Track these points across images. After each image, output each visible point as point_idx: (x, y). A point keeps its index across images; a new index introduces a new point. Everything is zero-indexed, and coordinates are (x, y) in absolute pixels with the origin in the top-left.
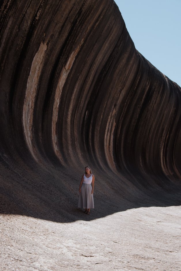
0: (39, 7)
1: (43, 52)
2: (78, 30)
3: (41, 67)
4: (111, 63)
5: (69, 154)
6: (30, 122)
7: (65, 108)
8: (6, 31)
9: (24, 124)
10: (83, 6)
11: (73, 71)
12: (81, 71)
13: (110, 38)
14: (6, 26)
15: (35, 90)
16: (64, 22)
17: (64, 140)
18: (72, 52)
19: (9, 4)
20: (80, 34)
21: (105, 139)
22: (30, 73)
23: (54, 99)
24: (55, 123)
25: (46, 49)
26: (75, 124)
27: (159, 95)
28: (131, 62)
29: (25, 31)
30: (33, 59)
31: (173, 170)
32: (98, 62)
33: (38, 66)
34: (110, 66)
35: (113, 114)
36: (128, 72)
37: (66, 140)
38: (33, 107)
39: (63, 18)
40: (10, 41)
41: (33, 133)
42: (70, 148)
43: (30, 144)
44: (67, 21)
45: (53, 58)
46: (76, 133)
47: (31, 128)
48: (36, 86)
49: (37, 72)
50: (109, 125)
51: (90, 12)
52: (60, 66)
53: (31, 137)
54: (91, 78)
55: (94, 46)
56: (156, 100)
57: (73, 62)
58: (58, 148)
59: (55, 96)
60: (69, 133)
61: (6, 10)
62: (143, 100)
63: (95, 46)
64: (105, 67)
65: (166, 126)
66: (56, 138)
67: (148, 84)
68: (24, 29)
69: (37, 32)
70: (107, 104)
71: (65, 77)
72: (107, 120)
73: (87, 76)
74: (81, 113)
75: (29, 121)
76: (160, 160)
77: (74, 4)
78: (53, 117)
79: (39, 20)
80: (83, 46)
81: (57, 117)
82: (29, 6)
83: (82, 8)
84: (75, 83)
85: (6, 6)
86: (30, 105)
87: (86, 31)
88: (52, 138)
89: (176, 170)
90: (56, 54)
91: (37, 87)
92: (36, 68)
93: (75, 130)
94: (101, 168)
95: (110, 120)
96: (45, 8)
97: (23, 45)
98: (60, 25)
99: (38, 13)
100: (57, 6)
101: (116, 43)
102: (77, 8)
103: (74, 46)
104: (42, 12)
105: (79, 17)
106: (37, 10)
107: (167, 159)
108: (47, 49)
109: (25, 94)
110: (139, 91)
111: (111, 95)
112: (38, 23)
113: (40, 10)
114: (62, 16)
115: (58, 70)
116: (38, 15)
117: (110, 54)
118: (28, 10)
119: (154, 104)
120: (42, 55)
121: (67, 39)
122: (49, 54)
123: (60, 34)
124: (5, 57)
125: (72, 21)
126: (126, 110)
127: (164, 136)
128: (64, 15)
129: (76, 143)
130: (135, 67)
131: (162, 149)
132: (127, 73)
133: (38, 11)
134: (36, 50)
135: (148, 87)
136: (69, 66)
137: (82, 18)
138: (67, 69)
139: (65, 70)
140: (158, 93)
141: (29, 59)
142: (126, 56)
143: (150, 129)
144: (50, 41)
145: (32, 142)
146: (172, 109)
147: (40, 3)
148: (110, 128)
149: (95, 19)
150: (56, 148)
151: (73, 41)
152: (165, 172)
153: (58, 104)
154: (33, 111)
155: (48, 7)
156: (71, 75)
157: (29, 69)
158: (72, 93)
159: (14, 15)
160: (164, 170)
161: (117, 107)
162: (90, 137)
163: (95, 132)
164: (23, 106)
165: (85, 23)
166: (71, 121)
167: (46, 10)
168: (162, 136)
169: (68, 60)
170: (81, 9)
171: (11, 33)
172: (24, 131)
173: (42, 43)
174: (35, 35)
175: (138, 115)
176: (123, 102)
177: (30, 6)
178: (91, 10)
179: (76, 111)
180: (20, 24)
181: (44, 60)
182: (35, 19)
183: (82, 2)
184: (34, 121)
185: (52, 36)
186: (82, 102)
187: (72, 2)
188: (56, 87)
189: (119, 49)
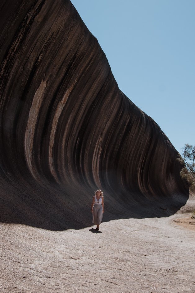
0: (41, 52)
1: (43, 89)
2: (73, 72)
3: (41, 101)
4: (99, 100)
5: (62, 174)
6: (31, 145)
7: (60, 136)
8: (12, 70)
9: (25, 147)
10: (77, 52)
11: (67, 105)
12: (74, 105)
13: (99, 79)
14: (13, 67)
15: (35, 119)
16: (61, 64)
17: (58, 161)
18: (67, 90)
19: (16, 48)
20: (74, 75)
21: (93, 162)
22: (32, 105)
23: (52, 128)
24: (51, 148)
25: (45, 86)
26: (68, 148)
27: (138, 126)
28: (115, 99)
29: (29, 70)
30: (34, 94)
31: (148, 188)
32: (88, 98)
33: (39, 100)
34: (98, 102)
35: (100, 141)
36: (112, 107)
37: (61, 161)
38: (33, 134)
40: (16, 78)
41: (32, 155)
42: (64, 168)
43: (30, 164)
44: (63, 64)
45: (52, 94)
46: (68, 156)
47: (31, 151)
48: (36, 116)
49: (37, 104)
50: (96, 150)
51: (83, 58)
52: (57, 100)
53: (31, 159)
54: (82, 111)
55: (85, 85)
56: (135, 131)
57: (68, 97)
58: (53, 168)
59: (52, 125)
60: (63, 155)
61: (13, 53)
62: (124, 131)
63: (86, 85)
64: (94, 103)
65: (143, 152)
66: (52, 160)
67: (129, 118)
68: (28, 69)
69: (39, 72)
70: (95, 133)
71: (61, 110)
72: (95, 146)
73: (79, 109)
74: (73, 140)
75: (29, 145)
76: (138, 180)
77: (70, 51)
78: (50, 143)
79: (41, 62)
80: (76, 84)
81: (53, 142)
82: (33, 51)
84: (69, 115)
85: (13, 50)
86: (31, 132)
87: (79, 73)
88: (48, 160)
89: (150, 188)
90: (54, 91)
91: (37, 117)
92: (36, 102)
93: (68, 154)
94: (89, 186)
95: (98, 146)
96: (46, 53)
97: (26, 82)
98: (58, 67)
99: (40, 56)
100: (56, 52)
101: (103, 83)
102: (72, 54)
103: (69, 85)
104: (43, 56)
105: (73, 61)
106: (39, 54)
107: (143, 179)
108: (47, 86)
109: (27, 123)
110: (121, 123)
111: (99, 125)
112: (39, 65)
114: (60, 60)
115: (55, 104)
116: (40, 58)
117: (98, 92)
118: (31, 54)
119: (133, 134)
120: (42, 91)
121: (63, 79)
122: (48, 90)
123: (57, 74)
124: (12, 91)
125: (68, 64)
126: (110, 138)
127: (141, 161)
129: (68, 164)
130: (118, 103)
131: (139, 171)
132: (112, 108)
133: (40, 55)
134: (37, 86)
135: (129, 120)
136: (64, 101)
137: (76, 62)
138: (62, 103)
139: (61, 104)
140: (137, 125)
141: (32, 93)
142: (111, 94)
143: (130, 154)
144: (49, 79)
145: (32, 163)
146: (148, 138)
147: (42, 48)
148: (97, 152)
149: (86, 63)
150: (52, 168)
151: (69, 80)
152: (141, 190)
153: (55, 132)
154: (33, 137)
155: (48, 52)
156: (66, 109)
157: (31, 102)
158: (66, 123)
159: (20, 57)
160: (140, 188)
161: (103, 135)
162: (81, 159)
163: (85, 156)
164: (25, 132)
165: (78, 66)
166: (65, 146)
167: (47, 55)
168: (139, 160)
169: (64, 96)
170: (75, 55)
171: (17, 72)
172: (25, 153)
173: (42, 81)
174: (37, 74)
175: (120, 143)
176: (108, 131)
177: (34, 50)
178: (84, 56)
179: (70, 138)
180: (25, 65)
181: (44, 94)
182: (37, 61)
183: (76, 50)
184: (34, 145)
185: (51, 75)
186: (74, 130)
187: (68, 49)
188: (53, 118)
189: (106, 88)
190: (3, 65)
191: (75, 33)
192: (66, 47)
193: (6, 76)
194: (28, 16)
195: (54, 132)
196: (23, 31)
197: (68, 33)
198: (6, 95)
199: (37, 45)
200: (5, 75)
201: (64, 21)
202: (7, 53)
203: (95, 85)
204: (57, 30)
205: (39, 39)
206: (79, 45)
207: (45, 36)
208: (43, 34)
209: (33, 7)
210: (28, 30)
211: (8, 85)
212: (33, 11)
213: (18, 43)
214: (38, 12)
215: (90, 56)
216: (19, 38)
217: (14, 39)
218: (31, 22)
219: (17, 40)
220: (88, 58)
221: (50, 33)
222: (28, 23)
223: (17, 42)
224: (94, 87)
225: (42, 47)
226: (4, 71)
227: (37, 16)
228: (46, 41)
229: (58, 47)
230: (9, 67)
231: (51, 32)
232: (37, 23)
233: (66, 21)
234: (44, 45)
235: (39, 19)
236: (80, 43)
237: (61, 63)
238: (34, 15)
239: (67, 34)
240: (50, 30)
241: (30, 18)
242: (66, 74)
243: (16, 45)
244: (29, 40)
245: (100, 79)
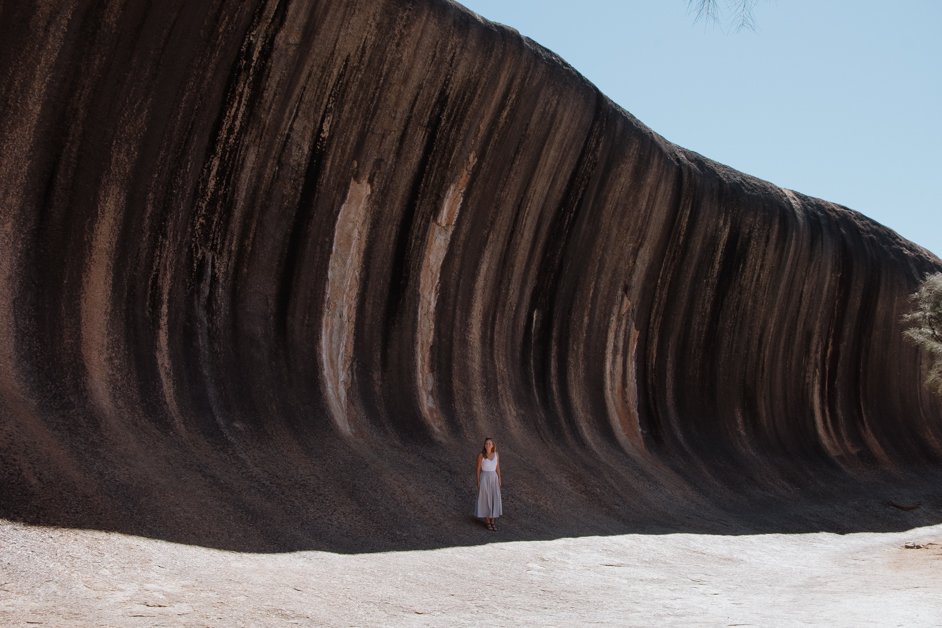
0: (325, 112)
1: (364, 200)
2: (451, 137)
3: (365, 231)
4: (584, 191)
5: (471, 416)
6: (346, 350)
7: (458, 312)
8: (243, 176)
9: (324, 356)
10: (446, 84)
11: (464, 227)
12: (492, 223)
13: (558, 137)
14: (242, 167)
15: (354, 282)
16: (402, 128)
17: (456, 383)
18: (448, 188)
19: (237, 123)
20: (459, 144)
21: (608, 372)
22: (334, 248)
23: (419, 295)
24: (427, 348)
25: (369, 192)
26: (496, 344)
27: (772, 246)
28: (649, 180)
29: (299, 165)
30: (336, 219)
31: (858, 439)
32: (537, 195)
33: (356, 231)
34: (581, 199)
35: (624, 310)
36: (645, 204)
37: (466, 381)
38: (353, 319)
39: (397, 121)
40: (262, 192)
41: (353, 374)
42: (479, 404)
43: (339, 398)
44: (411, 125)
45: (396, 207)
46: (500, 365)
47: (349, 363)
48: (357, 274)
49: (354, 243)
50: (616, 337)
51: (474, 93)
52: (419, 221)
53: (345, 384)
54: (526, 234)
55: (513, 163)
56: (763, 261)
57: (459, 206)
58: (434, 403)
59: (419, 286)
60: (476, 364)
61: (232, 137)
62: (717, 266)
63: (517, 162)
64: (564, 203)
65: (818, 324)
66: (431, 380)
67: (725, 224)
68: (295, 163)
69: (332, 162)
70: (596, 289)
71: (443, 243)
72: (607, 327)
73: (512, 232)
74: (515, 317)
75: (342, 350)
76: (813, 415)
77: (420, 87)
78: (419, 335)
79: (331, 137)
80: (477, 168)
81: (432, 333)
82: (296, 115)
83: (445, 90)
84: (480, 252)
85: (231, 130)
86: (345, 315)
87: (476, 136)
88: (415, 382)
90: (400, 198)
91: (360, 275)
92: (349, 236)
93: (499, 359)
95: (619, 326)
96: (341, 112)
97: (299, 195)
98: (395, 135)
99: (326, 123)
100: (372, 102)
101: (582, 144)
102: (429, 94)
103: (449, 173)
104: (335, 120)
105: (442, 111)
106: (320, 119)
107: (839, 412)
108: (372, 192)
109: (324, 293)
110: (697, 245)
111: (607, 265)
112: (329, 145)
113: (329, 118)
114: (394, 118)
115: (416, 231)
116: (326, 127)
117: (570, 172)
118: (295, 125)
119: (757, 272)
120: (362, 206)
121: (424, 162)
122: (379, 201)
123: (398, 154)
124: (254, 226)
125: (426, 122)
126: (664, 296)
127: (817, 352)
128: (399, 116)
129: (499, 387)
130: (666, 190)
131: (817, 387)
132: (643, 208)
133: (322, 121)
134: (339, 198)
135: (727, 230)
136: (450, 217)
137: (452, 110)
138: (444, 225)
139: (437, 228)
140: (767, 242)
141: (324, 219)
142: (626, 169)
143: (761, 336)
144: (375, 173)
145: (348, 394)
146: (829, 279)
147: (324, 104)
148: (621, 344)
149: (493, 104)
150: (427, 403)
151: (444, 162)
153: (433, 304)
154: (353, 326)
155: (347, 107)
156: (462, 237)
157: (327, 240)
158: (474, 277)
159: (258, 140)
161: (636, 291)
162: (553, 371)
163: (570, 359)
164: (320, 318)
165: (467, 119)
166: (483, 337)
167: (345, 115)
168: (808, 352)
169: (442, 205)
170: (442, 92)
171: (260, 177)
172: (322, 369)
173: (353, 182)
174: (328, 169)
175: (708, 307)
176: (651, 275)
177: (300, 114)
178: (475, 89)
179: (498, 315)
180: (280, 156)
181: (368, 215)
182: (319, 136)
183: (442, 78)
184: (356, 348)
185: (378, 163)
186: (511, 292)
187: (413, 84)
188: (420, 269)
189: (598, 154)
190: (209, 171)
191: (420, 39)
192: (405, 81)
193: (225, 195)
194: (250, 44)
195: (430, 304)
196: (248, 78)
197: (398, 45)
198: (235, 237)
199: (306, 98)
200: (220, 192)
201: (371, 19)
202: (213, 140)
203: (551, 156)
204: (358, 47)
205: (306, 84)
206: (447, 65)
207: (323, 72)
208: (315, 68)
209: (260, 18)
210: (262, 73)
211: (237, 213)
212: (263, 27)
213: (242, 109)
214: (281, 24)
215: (501, 83)
216: (241, 97)
217: (225, 105)
218: (266, 54)
219: (236, 105)
220: (495, 89)
221: (339, 61)
222: (258, 59)
223: (238, 109)
224: (550, 161)
225: (325, 100)
226: (218, 184)
227: (282, 33)
228: (331, 84)
229: (376, 89)
230: (229, 173)
231: (339, 58)
232: (286, 50)
233: (378, 18)
234: (328, 93)
235: (289, 37)
236: (449, 58)
237: (403, 123)
238: (270, 33)
239: (394, 47)
240: (333, 54)
241: (259, 44)
242: (428, 149)
243: (235, 117)
244: (275, 94)
245: (565, 135)
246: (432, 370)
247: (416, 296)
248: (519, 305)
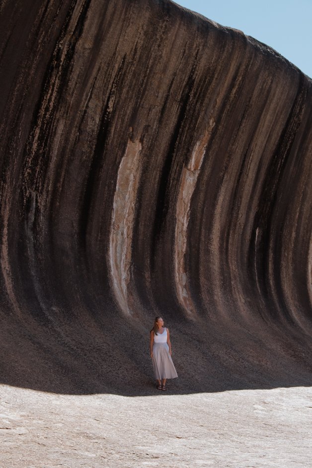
0: (110, 94)
1: (137, 154)
2: (197, 108)
3: (138, 175)
4: (291, 144)
5: (213, 302)
6: (126, 258)
7: (203, 230)
8: (56, 139)
9: (111, 262)
10: (192, 72)
11: (206, 171)
12: (226, 168)
13: (272, 106)
14: (55, 133)
15: (131, 211)
16: (163, 103)
17: (202, 279)
18: (195, 144)
19: (51, 104)
20: (202, 113)
21: (310, 271)
22: (117, 187)
23: (176, 219)
24: (181, 256)
25: (141, 149)
26: (230, 252)
29: (93, 131)
30: (118, 167)
32: (258, 148)
33: (132, 175)
34: (289, 150)
37: (209, 278)
38: (131, 236)
39: (159, 99)
40: (68, 151)
41: (131, 274)
42: (218, 291)
43: (122, 291)
44: (169, 101)
45: (159, 158)
46: (233, 267)
47: (128, 266)
48: (133, 205)
49: (131, 183)
51: (212, 77)
52: (175, 167)
53: (126, 280)
54: (250, 175)
55: (240, 125)
57: (203, 157)
58: (187, 294)
59: (176, 213)
60: (216, 266)
61: (48, 113)
63: (243, 125)
64: (277, 153)
66: (185, 278)
68: (90, 130)
69: (115, 128)
70: (301, 212)
71: (192, 183)
72: (309, 239)
73: (241, 174)
74: (243, 234)
75: (123, 257)
77: (175, 74)
78: (176, 247)
79: (114, 111)
80: (215, 130)
81: (185, 245)
82: (91, 97)
83: (192, 76)
84: (218, 188)
85: (47, 109)
86: (125, 233)
87: (214, 107)
88: (174, 279)
90: (162, 152)
91: (135, 205)
92: (128, 179)
93: (232, 263)
96: (121, 94)
97: (93, 152)
98: (158, 109)
99: (110, 102)
100: (142, 86)
101: (290, 110)
102: (181, 79)
103: (195, 134)
104: (117, 100)
105: (190, 90)
106: (106, 99)
108: (142, 148)
109: (111, 218)
111: (308, 196)
112: (113, 117)
113: (113, 98)
114: (157, 97)
115: (173, 175)
116: (111, 104)
117: (281, 131)
118: (90, 104)
120: (136, 158)
121: (178, 126)
122: (147, 154)
123: (160, 121)
124: (63, 174)
125: (179, 98)
128: (160, 95)
129: (233, 283)
133: (108, 100)
134: (120, 153)
136: (196, 164)
137: (197, 90)
138: (192, 170)
139: (188, 172)
141: (110, 168)
144: (144, 135)
145: (128, 288)
147: (109, 89)
149: (226, 85)
150: (182, 294)
151: (192, 126)
153: (186, 225)
154: (131, 241)
155: (125, 90)
156: (205, 178)
157: (112, 182)
158: (214, 206)
159: (65, 115)
162: (271, 271)
163: (283, 262)
164: (108, 236)
165: (208, 95)
166: (221, 248)
167: (124, 96)
169: (191, 156)
170: (190, 78)
171: (67, 140)
172: (110, 271)
173: (129, 142)
174: (113, 133)
177: (93, 96)
178: (213, 74)
179: (231, 232)
180: (80, 125)
181: (140, 164)
182: (106, 111)
183: (190, 68)
184: (133, 256)
185: (147, 128)
186: (240, 216)
187: (170, 72)
188: (176, 201)
189: (301, 117)
190: (33, 137)
191: (175, 40)
192: (164, 71)
193: (44, 153)
194: (59, 50)
195: (183, 225)
196: (58, 73)
197: (159, 46)
198: (51, 182)
199: (97, 85)
200: (41, 151)
201: (140, 29)
202: (36, 116)
203: (267, 119)
204: (132, 49)
205: (97, 75)
206: (193, 58)
207: (108, 67)
208: (103, 65)
209: (65, 31)
210: (67, 70)
211: (52, 165)
212: (68, 37)
213: (54, 95)
214: (80, 35)
215: (231, 69)
216: (54, 86)
217: (43, 91)
218: (70, 56)
219: (50, 92)
220: (227, 74)
221: (119, 59)
222: (64, 59)
223: (51, 95)
224: (267, 123)
225: (110, 86)
226: (39, 146)
227: (80, 42)
228: (114, 75)
229: (145, 77)
230: (46, 138)
231: (119, 57)
232: (83, 53)
233: (145, 27)
234: (111, 82)
235: (85, 44)
236: (194, 54)
237: (163, 100)
238: (72, 41)
239: (156, 48)
240: (115, 54)
241: (65, 50)
242: (181, 118)
243: (50, 100)
244: (76, 83)
245: (277, 104)
246: (185, 270)
247: (174, 220)
248: (245, 225)
